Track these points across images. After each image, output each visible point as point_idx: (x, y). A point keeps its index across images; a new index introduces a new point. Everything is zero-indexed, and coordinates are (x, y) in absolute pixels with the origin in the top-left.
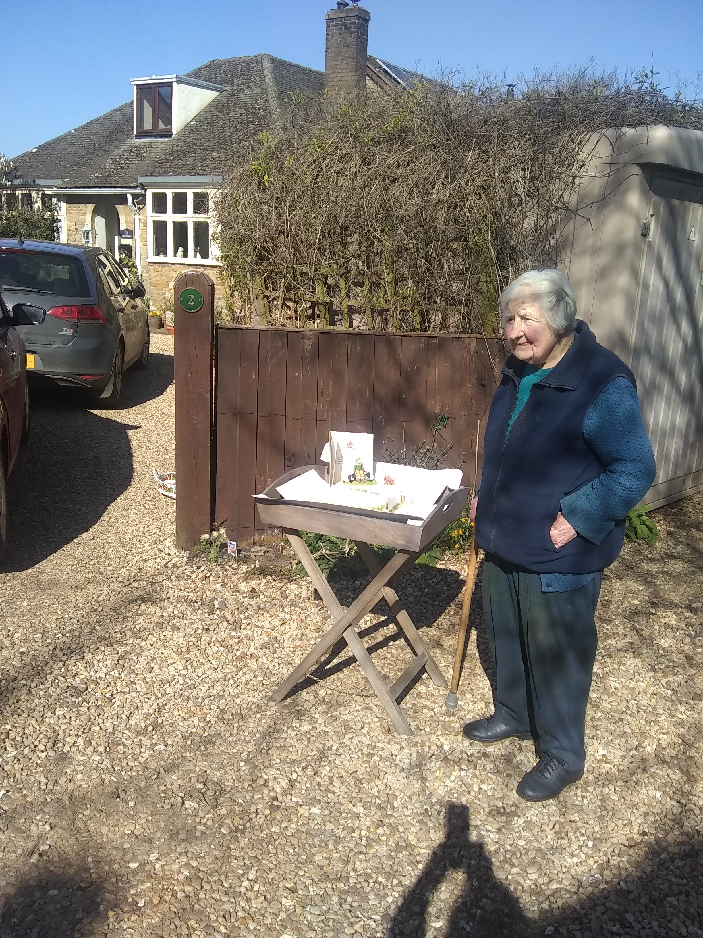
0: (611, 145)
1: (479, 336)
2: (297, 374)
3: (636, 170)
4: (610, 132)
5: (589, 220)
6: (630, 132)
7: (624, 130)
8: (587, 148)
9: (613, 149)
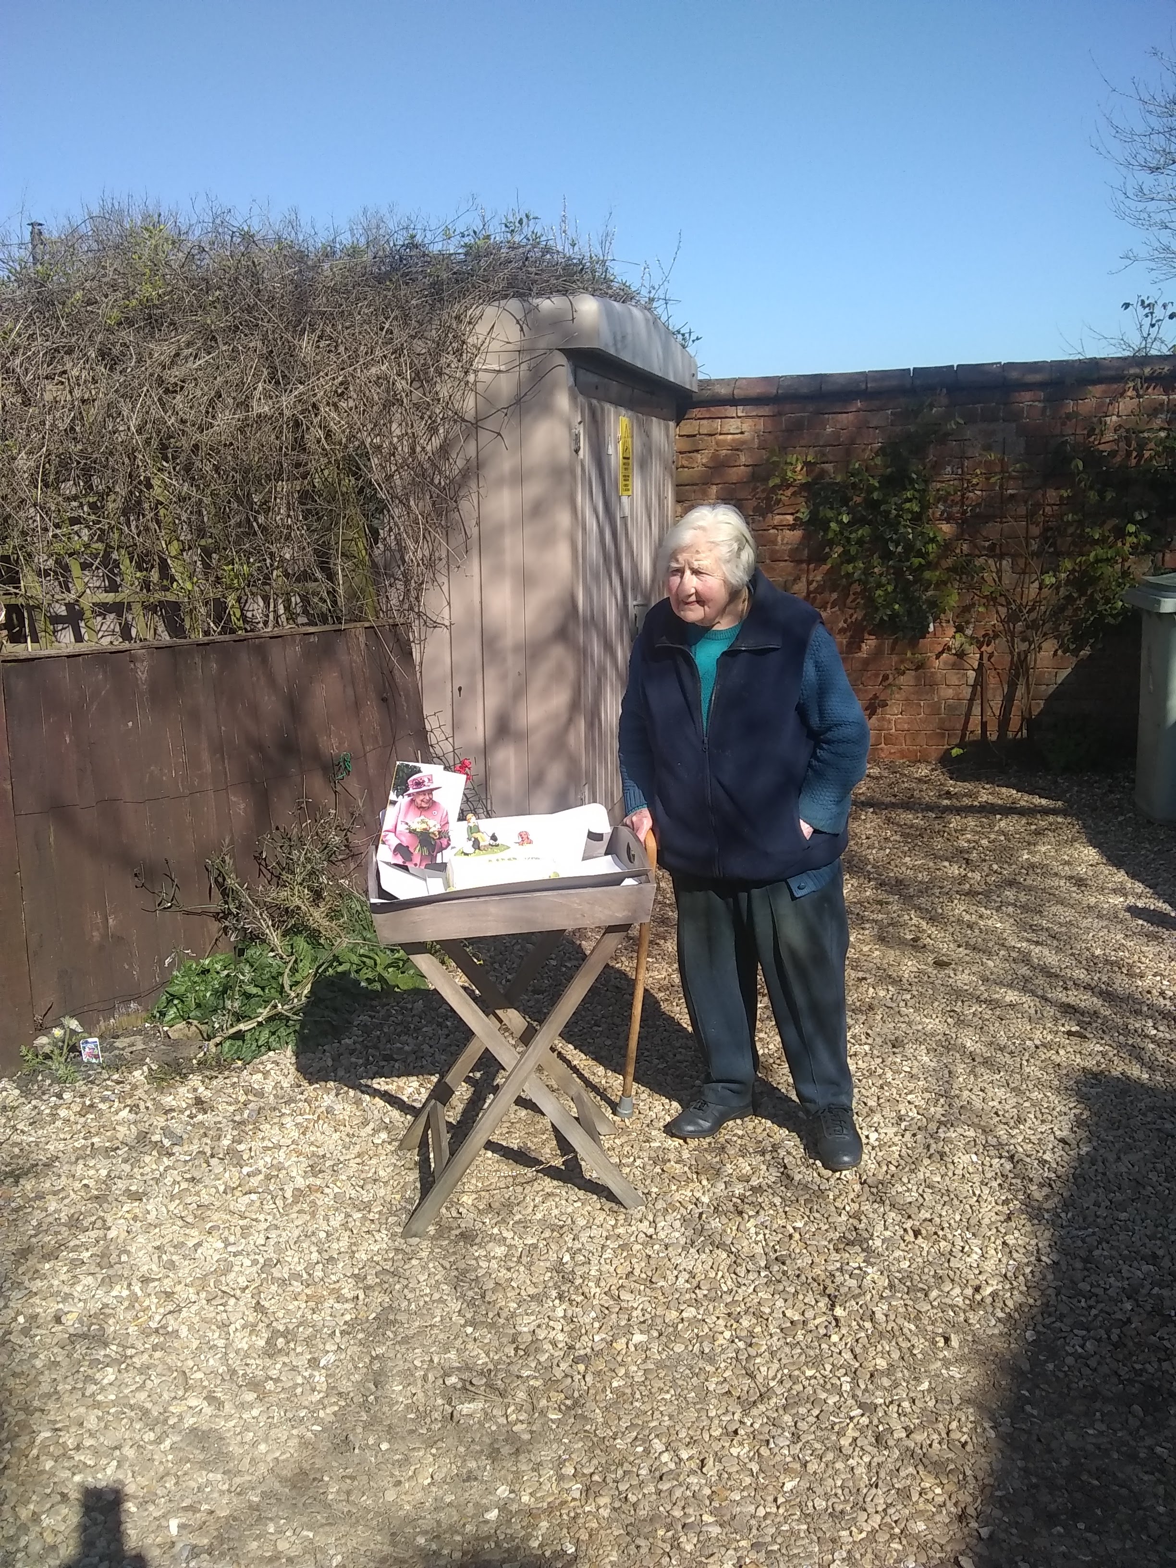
0: (518, 322)
1: (367, 624)
2: (130, 724)
3: (561, 359)
4: (513, 304)
5: (499, 434)
6: (546, 304)
7: (536, 301)
8: (481, 329)
9: (522, 330)
